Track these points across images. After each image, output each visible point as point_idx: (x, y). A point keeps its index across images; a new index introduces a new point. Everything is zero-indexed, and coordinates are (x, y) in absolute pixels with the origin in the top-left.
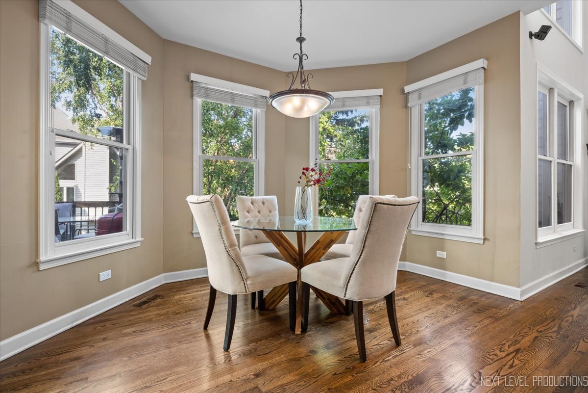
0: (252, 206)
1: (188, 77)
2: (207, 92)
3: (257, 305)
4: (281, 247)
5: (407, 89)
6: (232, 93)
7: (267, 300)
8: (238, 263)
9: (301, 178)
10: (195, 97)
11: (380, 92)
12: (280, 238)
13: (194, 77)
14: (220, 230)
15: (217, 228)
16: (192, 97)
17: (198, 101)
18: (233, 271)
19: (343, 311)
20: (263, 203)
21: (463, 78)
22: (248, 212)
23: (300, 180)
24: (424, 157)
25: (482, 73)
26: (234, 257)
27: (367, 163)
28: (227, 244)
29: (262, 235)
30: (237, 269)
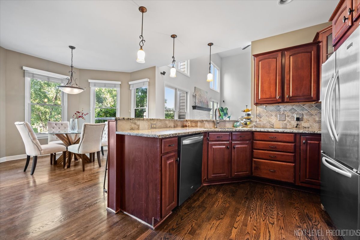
0: (56, 126)
1: (22, 68)
2: (33, 75)
3: (53, 163)
4: (64, 141)
5: (130, 83)
6: (48, 76)
7: (58, 161)
8: (37, 145)
9: (74, 115)
10: (25, 77)
11: (120, 83)
12: (63, 137)
13: (25, 68)
14: (29, 134)
15: (27, 133)
16: (24, 76)
17: (28, 80)
18: (35, 148)
19: (89, 161)
20: (62, 125)
21: (143, 83)
22: (53, 128)
23: (73, 116)
24: (135, 108)
25: (148, 83)
26: (35, 143)
27: (116, 109)
28: (32, 139)
29: (55, 136)
30: (37, 147)
